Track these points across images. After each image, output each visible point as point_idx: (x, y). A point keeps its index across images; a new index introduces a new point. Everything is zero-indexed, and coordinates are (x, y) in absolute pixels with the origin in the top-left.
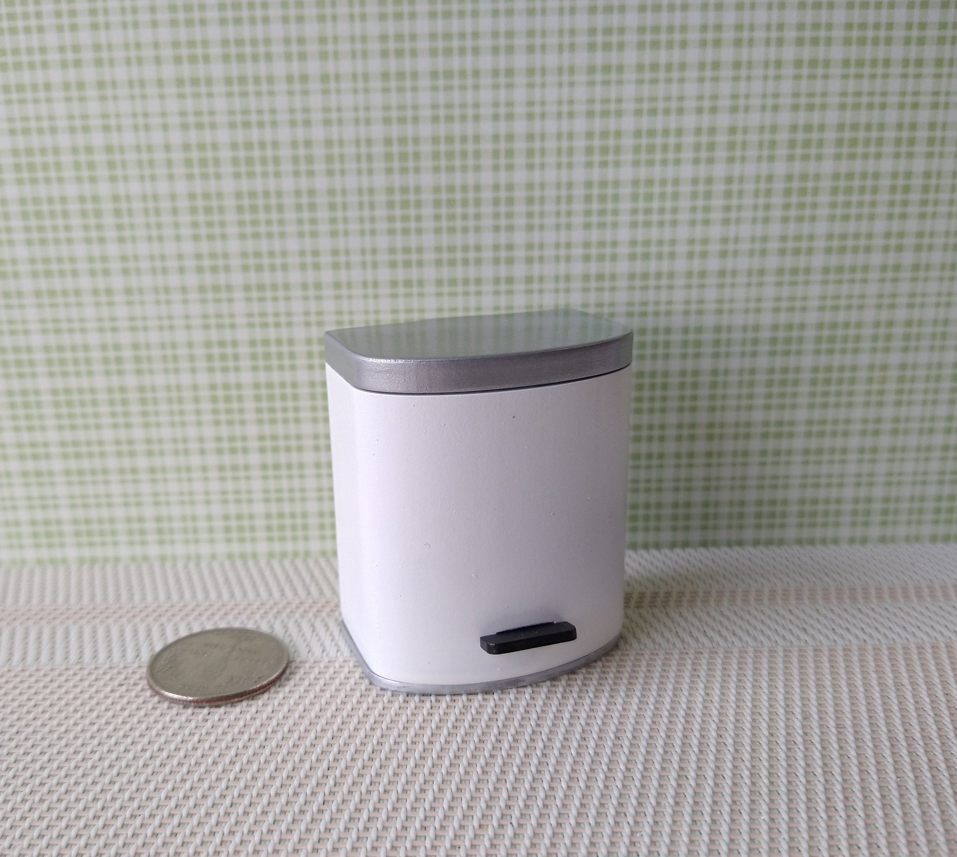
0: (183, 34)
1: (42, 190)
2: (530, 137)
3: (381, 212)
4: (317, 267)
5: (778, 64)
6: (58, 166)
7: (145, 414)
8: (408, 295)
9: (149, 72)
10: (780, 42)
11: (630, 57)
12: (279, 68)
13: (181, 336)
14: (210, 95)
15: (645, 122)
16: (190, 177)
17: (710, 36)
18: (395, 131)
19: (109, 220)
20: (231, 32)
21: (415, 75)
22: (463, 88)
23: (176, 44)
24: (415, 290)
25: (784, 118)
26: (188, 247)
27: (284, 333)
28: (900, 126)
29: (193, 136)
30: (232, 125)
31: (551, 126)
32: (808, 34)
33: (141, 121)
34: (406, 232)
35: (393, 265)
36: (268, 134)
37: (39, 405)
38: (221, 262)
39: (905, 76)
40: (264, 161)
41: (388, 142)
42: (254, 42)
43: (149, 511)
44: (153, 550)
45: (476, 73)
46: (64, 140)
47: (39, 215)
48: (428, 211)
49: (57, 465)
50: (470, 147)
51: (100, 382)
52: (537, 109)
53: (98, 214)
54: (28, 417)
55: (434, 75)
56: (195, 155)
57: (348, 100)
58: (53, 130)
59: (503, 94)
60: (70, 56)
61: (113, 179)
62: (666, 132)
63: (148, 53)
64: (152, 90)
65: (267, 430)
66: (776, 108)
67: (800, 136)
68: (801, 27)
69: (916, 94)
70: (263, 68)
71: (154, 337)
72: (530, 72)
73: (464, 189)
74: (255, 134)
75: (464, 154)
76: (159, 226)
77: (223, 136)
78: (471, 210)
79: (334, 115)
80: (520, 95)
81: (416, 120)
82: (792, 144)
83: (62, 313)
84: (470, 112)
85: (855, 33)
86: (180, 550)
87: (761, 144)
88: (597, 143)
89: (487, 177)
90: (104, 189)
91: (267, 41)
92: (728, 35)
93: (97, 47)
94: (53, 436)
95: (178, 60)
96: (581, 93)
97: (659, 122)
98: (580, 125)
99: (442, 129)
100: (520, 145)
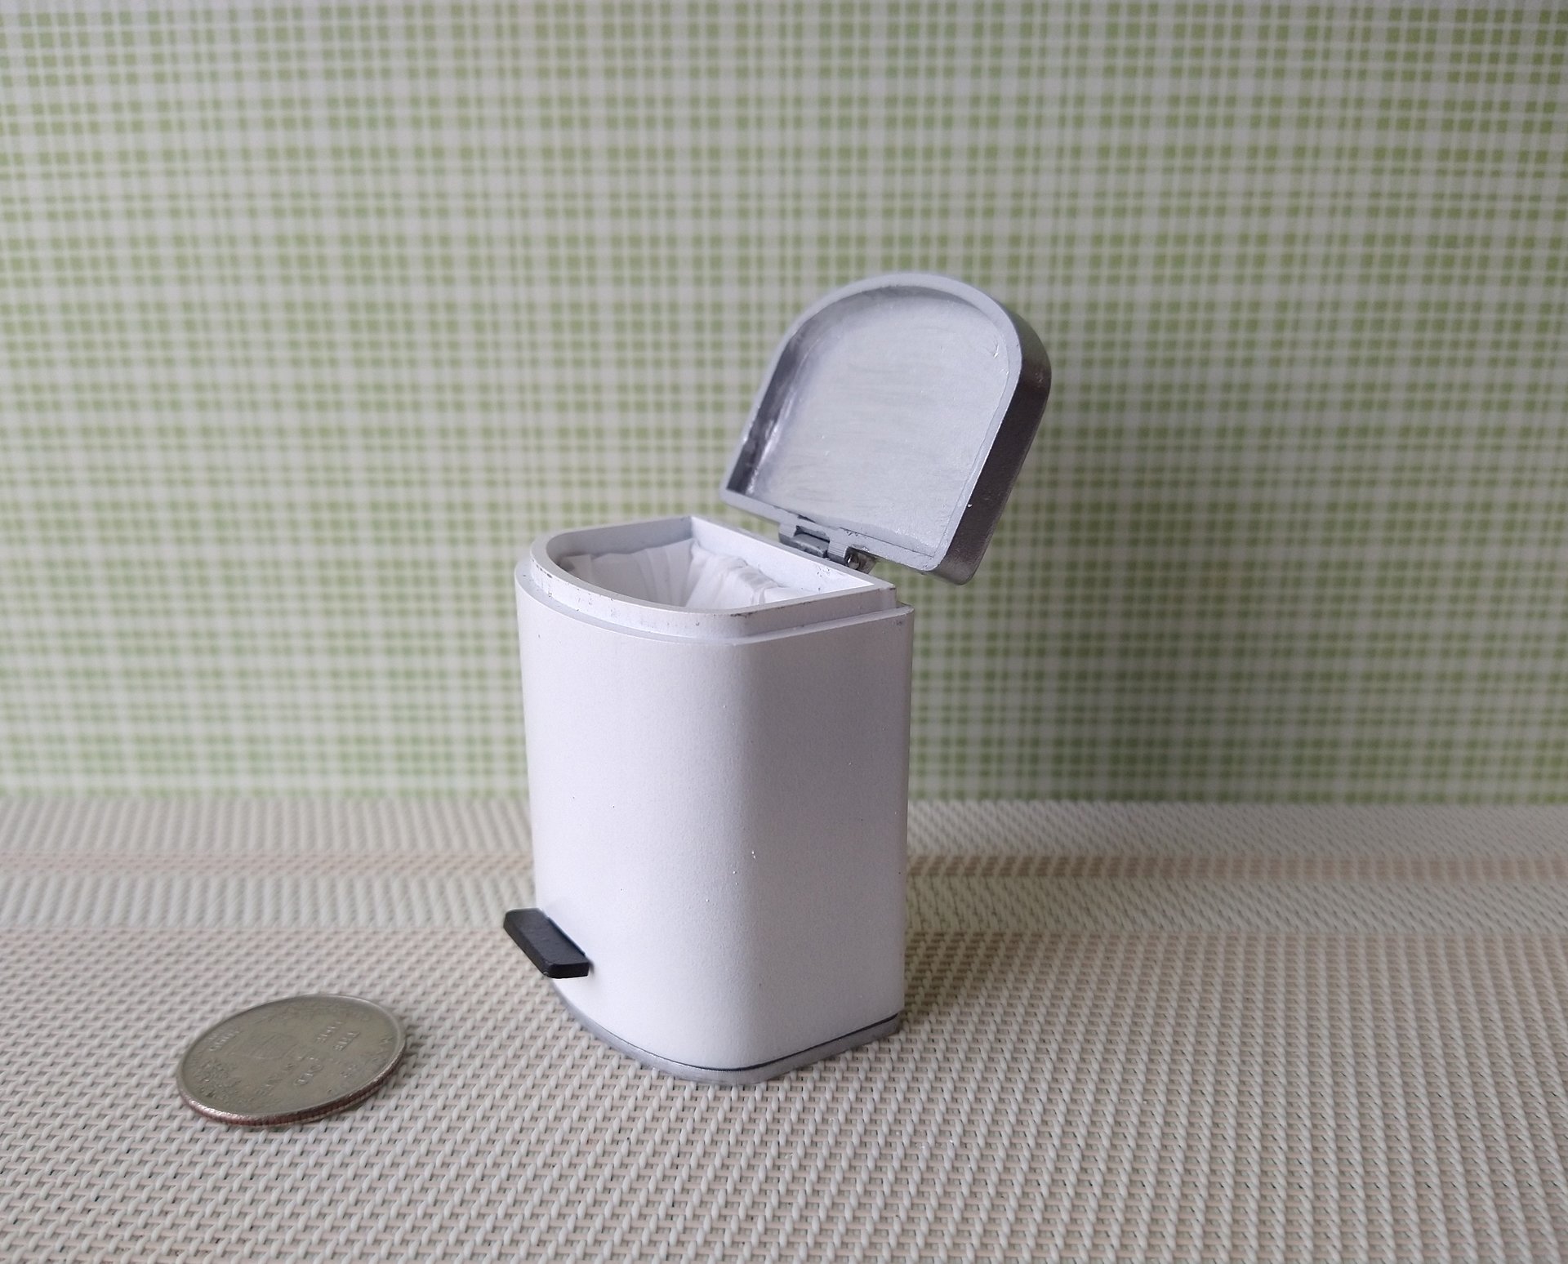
0: (276, 89)
1: (91, 294)
2: (743, 241)
3: (545, 336)
4: (459, 406)
5: (1077, 152)
6: (112, 262)
7: (231, 597)
8: (582, 449)
9: (232, 139)
10: (1079, 122)
11: (877, 138)
12: (405, 137)
13: (277, 494)
14: (312, 171)
15: (897, 226)
16: (286, 280)
17: (984, 111)
18: (562, 227)
19: (178, 335)
20: (340, 88)
21: (587, 153)
22: (652, 172)
23: (267, 103)
24: (592, 441)
25: (1085, 226)
26: (285, 375)
27: (417, 494)
28: (1244, 239)
29: (290, 225)
30: (342, 213)
31: (771, 227)
32: (1117, 111)
33: (220, 204)
34: (578, 363)
35: (562, 407)
36: (391, 226)
37: (88, 581)
38: (330, 397)
39: (1251, 170)
40: (385, 262)
41: (552, 241)
42: (370, 102)
43: (238, 730)
44: (244, 782)
45: (670, 153)
46: (119, 228)
47: (86, 326)
48: (608, 336)
49: (114, 662)
50: (663, 251)
51: (169, 552)
52: (752, 204)
53: (163, 326)
54: (74, 597)
55: (613, 153)
56: (293, 251)
57: (497, 184)
58: (106, 215)
59: (705, 182)
60: (127, 116)
61: (183, 280)
62: (926, 241)
63: (230, 114)
64: (235, 163)
65: (396, 624)
66: (1073, 212)
67: (1107, 251)
68: (1108, 100)
69: (1267, 194)
70: (382, 137)
71: (242, 494)
72: (743, 153)
73: (656, 308)
74: (372, 226)
75: (655, 262)
76: (246, 344)
77: (331, 226)
78: (665, 337)
79: (479, 203)
80: (729, 183)
81: (589, 213)
82: (1096, 261)
83: (117, 459)
84: (662, 205)
85: (1183, 111)
86: (281, 782)
87: (1053, 260)
88: (833, 252)
89: (686, 294)
90: (172, 293)
91: (388, 102)
92: (1009, 111)
93: (163, 106)
94: (107, 624)
95: (269, 124)
96: (810, 184)
97: (917, 227)
98: (810, 227)
99: (625, 227)
100: (730, 252)
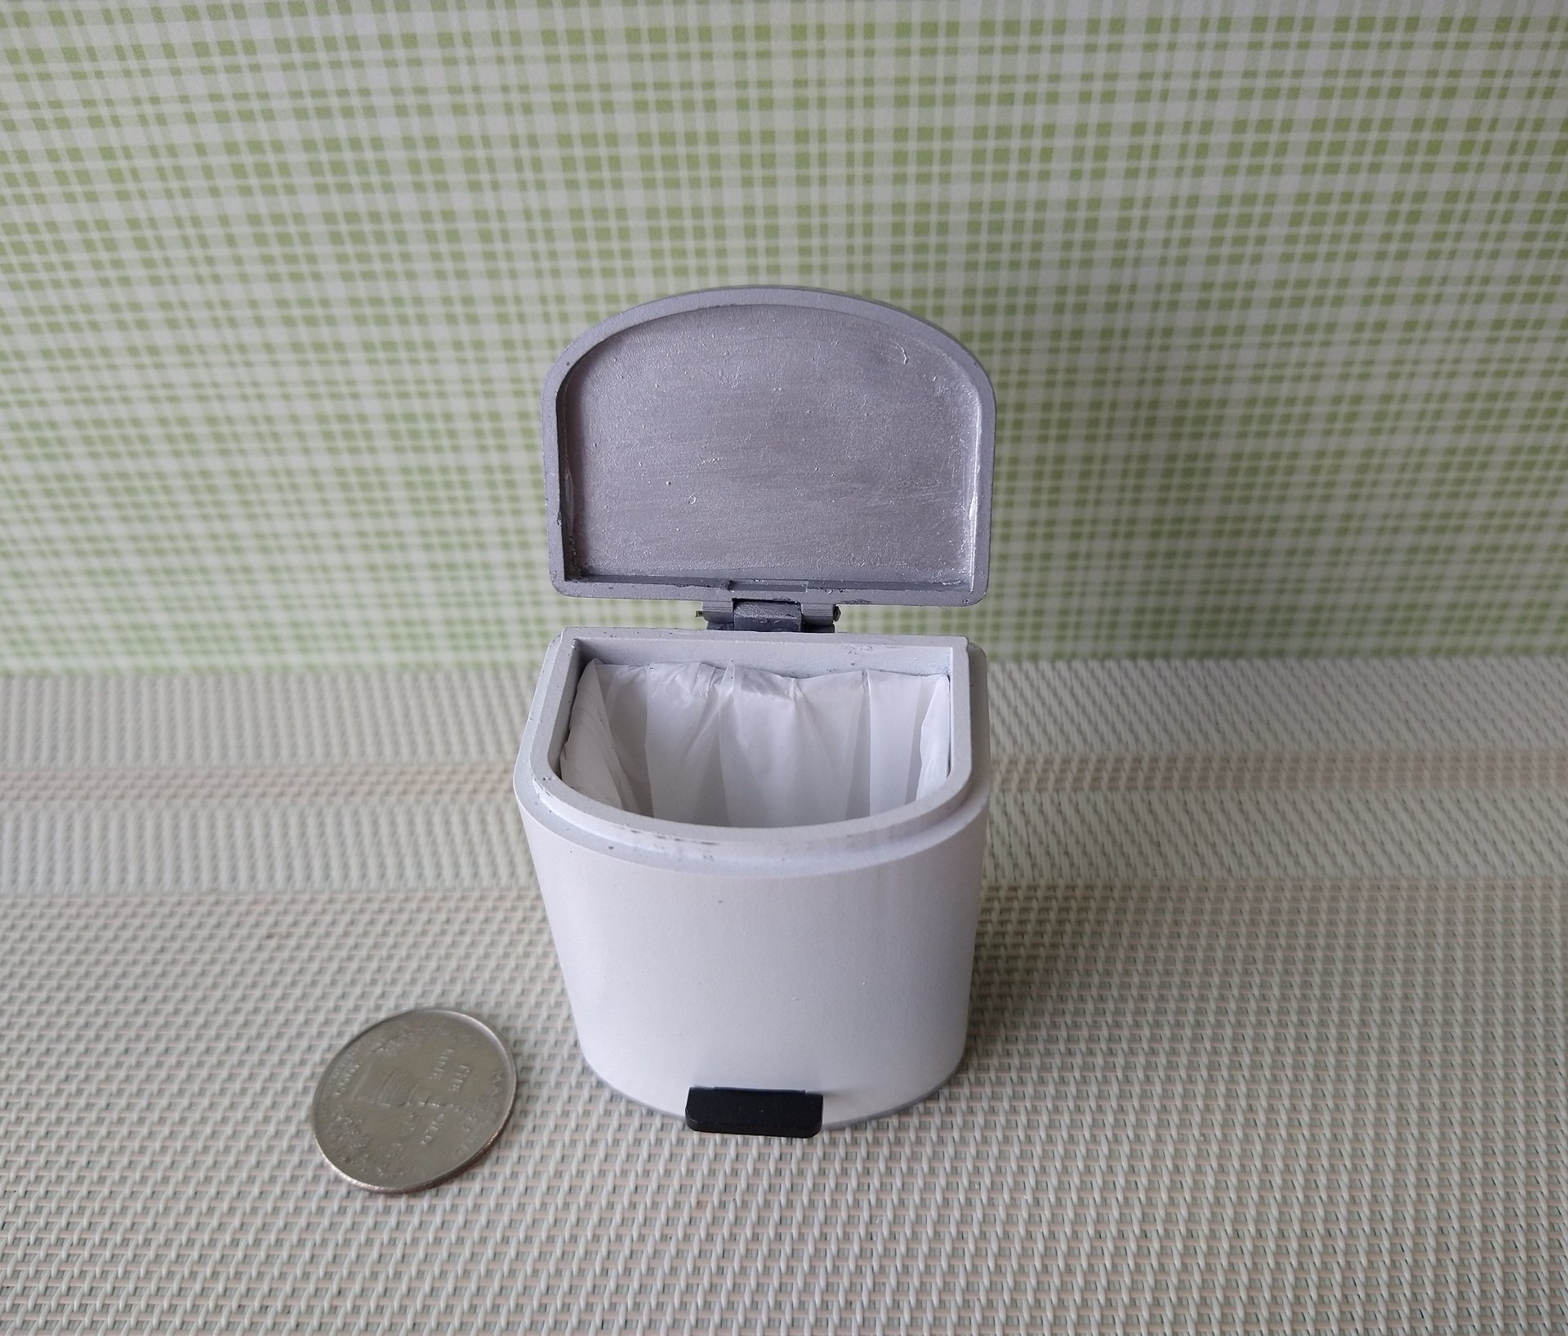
2: (802, 136)
3: (566, 245)
9: (147, 33)
11: (970, 9)
12: (366, 24)
14: (255, 68)
15: (993, 115)
16: (245, 191)
18: (575, 124)
21: (599, 36)
22: (684, 56)
25: (1226, 110)
28: (1417, 124)
29: (239, 131)
30: (300, 114)
31: (836, 120)
33: (149, 109)
34: (608, 273)
36: (362, 127)
39: (1440, 46)
40: (362, 168)
41: (565, 140)
45: (705, 34)
48: (640, 244)
50: (703, 150)
52: (812, 92)
55: (633, 35)
56: (247, 159)
59: (752, 69)
62: (1027, 131)
64: (157, 63)
66: (1213, 95)
67: (1249, 137)
69: (1453, 74)
73: (697, 212)
75: (693, 162)
79: (469, 99)
80: (782, 69)
81: (608, 107)
84: (699, 95)
88: (912, 146)
89: (733, 197)
96: (886, 67)
97: (1017, 115)
98: (884, 118)
99: (654, 122)
100: (785, 148)
